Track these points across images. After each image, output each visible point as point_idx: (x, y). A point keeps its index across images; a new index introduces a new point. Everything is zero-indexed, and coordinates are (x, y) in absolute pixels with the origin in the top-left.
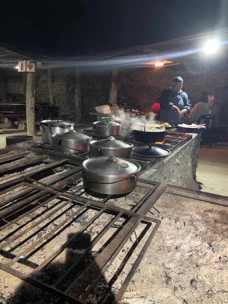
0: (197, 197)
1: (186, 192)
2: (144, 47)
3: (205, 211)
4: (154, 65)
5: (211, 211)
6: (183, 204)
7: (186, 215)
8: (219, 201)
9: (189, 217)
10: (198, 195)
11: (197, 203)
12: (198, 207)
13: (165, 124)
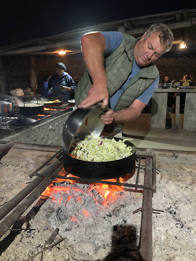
0: (33, 148)
1: (26, 146)
2: (40, 39)
3: (38, 157)
4: (58, 54)
5: (41, 156)
6: (24, 154)
7: (24, 161)
8: (46, 149)
9: (26, 163)
10: (33, 147)
11: (32, 152)
12: (33, 155)
13: (56, 100)
